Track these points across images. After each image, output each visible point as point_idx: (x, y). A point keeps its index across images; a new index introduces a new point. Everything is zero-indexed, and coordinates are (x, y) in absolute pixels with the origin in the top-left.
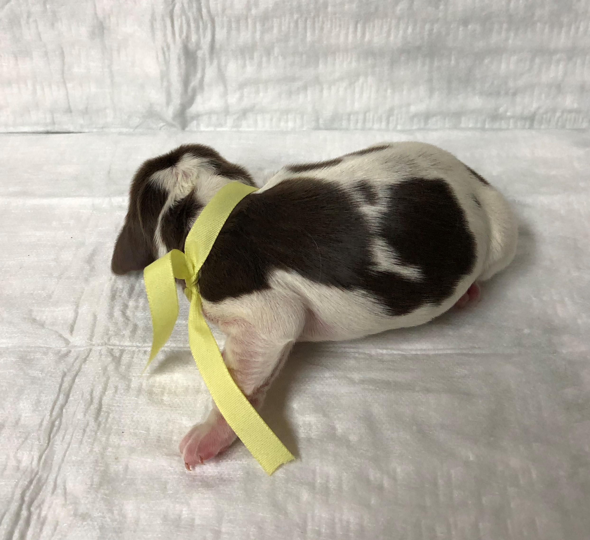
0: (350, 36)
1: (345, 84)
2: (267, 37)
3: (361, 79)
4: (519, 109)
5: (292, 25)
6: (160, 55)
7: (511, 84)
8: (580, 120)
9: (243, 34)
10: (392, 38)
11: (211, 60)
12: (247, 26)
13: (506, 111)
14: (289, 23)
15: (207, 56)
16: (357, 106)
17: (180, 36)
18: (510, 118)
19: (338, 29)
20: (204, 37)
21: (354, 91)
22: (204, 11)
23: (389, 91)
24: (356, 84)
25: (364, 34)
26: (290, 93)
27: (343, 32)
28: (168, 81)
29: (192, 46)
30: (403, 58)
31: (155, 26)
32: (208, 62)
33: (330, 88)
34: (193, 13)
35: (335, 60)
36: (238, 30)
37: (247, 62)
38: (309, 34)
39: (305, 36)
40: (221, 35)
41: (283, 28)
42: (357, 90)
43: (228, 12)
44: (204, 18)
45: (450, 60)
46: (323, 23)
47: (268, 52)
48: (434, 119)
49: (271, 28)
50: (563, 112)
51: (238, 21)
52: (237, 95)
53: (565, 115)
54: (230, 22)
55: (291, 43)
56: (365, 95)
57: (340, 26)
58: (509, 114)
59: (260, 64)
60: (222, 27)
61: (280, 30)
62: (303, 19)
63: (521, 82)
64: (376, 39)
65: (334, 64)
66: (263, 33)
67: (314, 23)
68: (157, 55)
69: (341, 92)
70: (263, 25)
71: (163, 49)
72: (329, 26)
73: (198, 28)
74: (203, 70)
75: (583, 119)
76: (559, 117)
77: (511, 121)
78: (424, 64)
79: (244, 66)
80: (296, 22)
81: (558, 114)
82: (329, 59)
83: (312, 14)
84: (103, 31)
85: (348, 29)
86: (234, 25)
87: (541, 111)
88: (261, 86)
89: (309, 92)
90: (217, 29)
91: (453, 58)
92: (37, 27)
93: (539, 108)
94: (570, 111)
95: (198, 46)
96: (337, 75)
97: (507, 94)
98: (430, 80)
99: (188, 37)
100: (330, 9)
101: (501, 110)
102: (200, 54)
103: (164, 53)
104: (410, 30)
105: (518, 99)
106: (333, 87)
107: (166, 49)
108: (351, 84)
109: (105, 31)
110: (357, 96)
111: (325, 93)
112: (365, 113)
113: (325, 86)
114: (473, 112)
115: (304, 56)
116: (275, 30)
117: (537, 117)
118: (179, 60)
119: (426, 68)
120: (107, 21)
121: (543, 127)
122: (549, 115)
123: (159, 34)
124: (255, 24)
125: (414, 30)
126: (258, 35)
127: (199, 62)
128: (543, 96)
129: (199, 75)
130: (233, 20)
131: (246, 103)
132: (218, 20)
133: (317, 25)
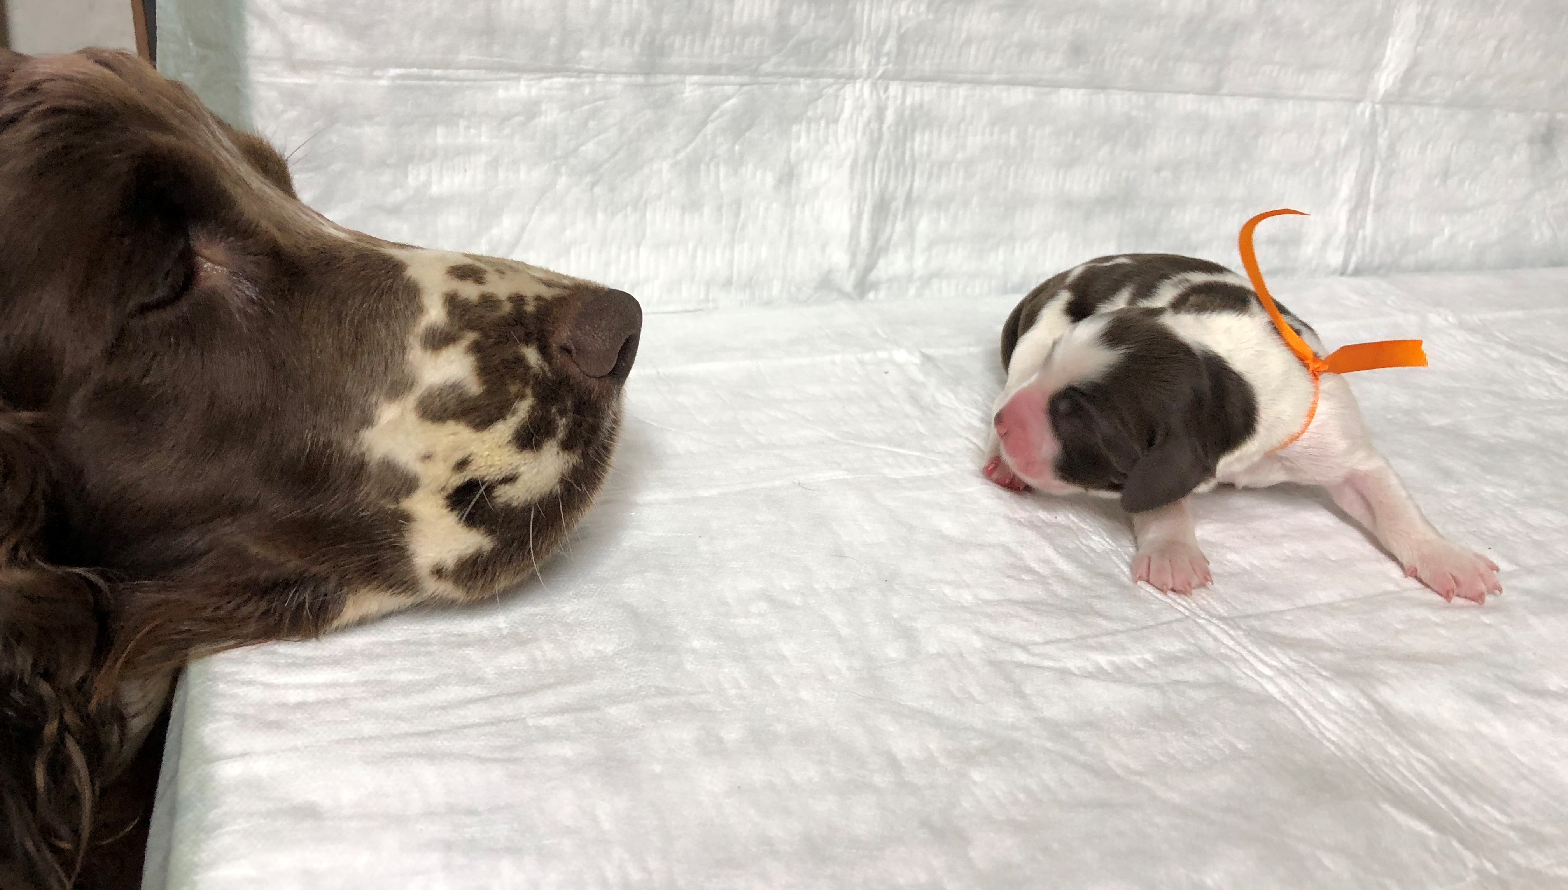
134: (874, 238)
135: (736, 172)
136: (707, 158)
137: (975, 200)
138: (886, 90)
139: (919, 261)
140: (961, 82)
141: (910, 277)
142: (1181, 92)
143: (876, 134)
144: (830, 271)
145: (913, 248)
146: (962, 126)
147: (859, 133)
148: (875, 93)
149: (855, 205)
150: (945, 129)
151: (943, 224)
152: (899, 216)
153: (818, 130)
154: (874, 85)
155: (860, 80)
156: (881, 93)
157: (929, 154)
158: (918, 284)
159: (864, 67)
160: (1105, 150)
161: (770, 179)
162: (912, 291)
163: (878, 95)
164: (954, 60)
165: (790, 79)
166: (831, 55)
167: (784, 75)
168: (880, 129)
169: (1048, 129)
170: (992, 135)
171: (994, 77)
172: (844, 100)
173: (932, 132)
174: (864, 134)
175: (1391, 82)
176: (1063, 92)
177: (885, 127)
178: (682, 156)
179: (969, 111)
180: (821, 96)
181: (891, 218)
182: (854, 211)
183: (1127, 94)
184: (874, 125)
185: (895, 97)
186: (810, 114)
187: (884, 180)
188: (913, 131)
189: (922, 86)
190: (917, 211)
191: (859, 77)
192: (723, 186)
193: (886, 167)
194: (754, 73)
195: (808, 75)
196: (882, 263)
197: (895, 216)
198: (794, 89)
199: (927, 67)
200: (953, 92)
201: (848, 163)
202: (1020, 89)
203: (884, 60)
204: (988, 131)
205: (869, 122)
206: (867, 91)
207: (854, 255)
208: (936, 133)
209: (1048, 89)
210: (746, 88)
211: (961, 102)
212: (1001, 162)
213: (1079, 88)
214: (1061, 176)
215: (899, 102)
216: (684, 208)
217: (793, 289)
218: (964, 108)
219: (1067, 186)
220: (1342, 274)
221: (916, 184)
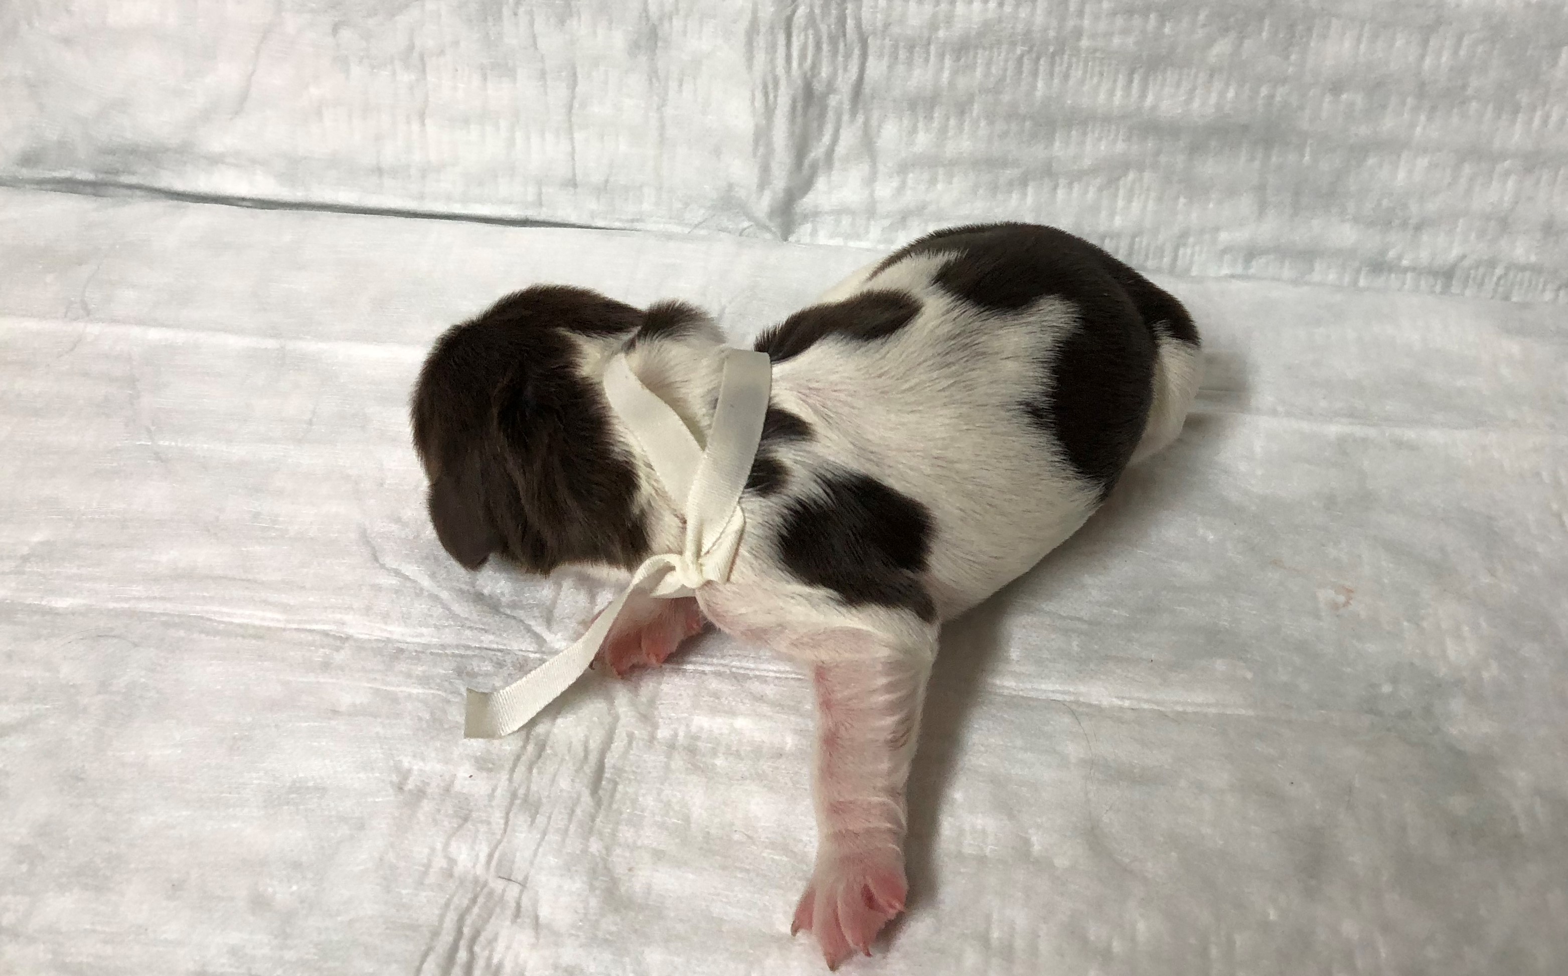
0: (1119, 93)
1: (1098, 181)
2: (962, 82)
3: (1131, 176)
4: (1424, 256)
5: (1011, 65)
6: (759, 95)
7: (1414, 208)
8: (1541, 286)
9: (917, 72)
10: (1196, 104)
11: (854, 113)
12: (927, 60)
13: (1400, 257)
14: (1006, 61)
15: (847, 106)
16: (1118, 221)
17: (800, 65)
18: (1406, 270)
19: (1095, 80)
20: (845, 69)
21: (1116, 196)
22: (850, 23)
23: (1182, 200)
24: (1121, 183)
25: (1143, 95)
26: (994, 189)
27: (1105, 87)
28: (769, 145)
29: (818, 87)
30: (1213, 143)
31: (755, 44)
32: (846, 117)
33: (1070, 185)
34: (829, 26)
35: (1085, 134)
36: (910, 63)
37: (920, 125)
38: (1040, 84)
39: (1034, 87)
40: (876, 69)
41: (994, 70)
42: (1121, 192)
43: (895, 30)
44: (848, 36)
45: (1302, 155)
46: (1070, 66)
47: (962, 109)
48: (1263, 260)
49: (972, 67)
50: (1508, 269)
51: (911, 48)
52: (895, 183)
53: (1511, 274)
54: (895, 47)
55: (1006, 98)
56: (1136, 206)
57: (1101, 74)
58: (1405, 263)
59: (943, 130)
60: (881, 56)
61: (987, 74)
62: (1034, 55)
63: (1432, 206)
64: (1165, 105)
65: (1082, 143)
66: (955, 73)
67: (1052, 64)
68: (753, 95)
69: (1091, 195)
70: (958, 59)
71: (765, 87)
72: (1080, 73)
73: (835, 52)
74: (837, 131)
75: (1545, 285)
76: (1499, 279)
77: (1409, 275)
78: (1252, 159)
79: (914, 131)
80: (1020, 60)
81: (1499, 271)
82: (1074, 133)
83: (1051, 49)
84: (656, 43)
85: (1115, 81)
86: (902, 54)
87: (1466, 263)
88: (941, 171)
89: (1030, 190)
90: (871, 61)
91: (1308, 150)
92: (532, 24)
93: (1464, 257)
94: (1523, 268)
95: (831, 88)
96: (1087, 163)
97: (1404, 224)
98: (1261, 189)
99: (815, 66)
100: (1085, 43)
101: (1392, 254)
102: (833, 101)
103: (766, 94)
104: (1231, 94)
105: (1425, 238)
106: (1076, 186)
107: (770, 86)
108: (1112, 182)
109: (660, 44)
110: (1120, 203)
111: (1061, 193)
112: (1134, 237)
113: (1062, 181)
114: (1338, 253)
115: (1028, 124)
116: (979, 72)
117: (1458, 273)
118: (793, 108)
119: (1257, 164)
120: (666, 25)
121: (1468, 293)
122: (1481, 270)
123: (761, 57)
124: (941, 56)
125: (1237, 94)
126: (946, 74)
127: (831, 115)
128: (1473, 236)
129: (826, 139)
130: (902, 44)
131: (909, 198)
132: (873, 44)
133: (1057, 69)
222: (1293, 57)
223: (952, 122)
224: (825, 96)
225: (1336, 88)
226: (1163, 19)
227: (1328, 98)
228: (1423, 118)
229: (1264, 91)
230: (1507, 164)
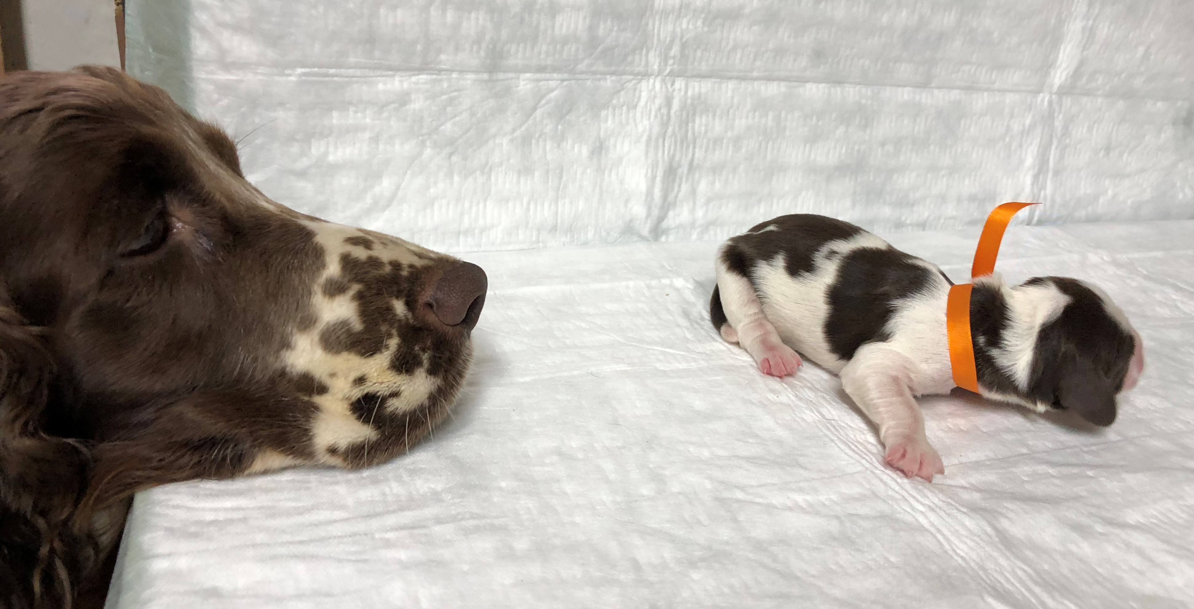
134: (665, 197)
135: (559, 146)
136: (537, 135)
137: (742, 167)
138: (673, 84)
139: (700, 213)
140: (730, 78)
141: (693, 225)
142: (900, 86)
143: (665, 118)
144: (631, 221)
145: (694, 203)
146: (731, 111)
147: (652, 117)
148: (664, 86)
149: (650, 170)
150: (718, 113)
151: (717, 185)
152: (684, 180)
153: (621, 114)
154: (663, 81)
155: (653, 77)
156: (669, 86)
157: (706, 132)
158: (699, 230)
159: (656, 67)
160: (841, 130)
161: (585, 151)
162: (694, 237)
163: (667, 87)
164: (724, 61)
165: (598, 76)
166: (630, 59)
167: (594, 73)
168: (669, 113)
169: (797, 114)
170: (754, 118)
171: (755, 74)
172: (641, 91)
173: (708, 116)
174: (656, 116)
175: (1063, 77)
176: (809, 86)
177: (672, 112)
178: (518, 133)
179: (736, 101)
180: (623, 89)
181: (678, 180)
182: (649, 175)
183: (858, 87)
184: (664, 111)
185: (680, 90)
186: (614, 102)
187: (672, 152)
188: (694, 115)
189: (700, 81)
190: (697, 176)
191: (652, 75)
192: (549, 156)
193: (673, 142)
194: (572, 72)
195: (613, 74)
196: (671, 214)
197: (681, 179)
198: (602, 83)
199: (704, 67)
200: (724, 86)
201: (644, 138)
202: (775, 83)
203: (671, 62)
204: (750, 115)
205: (660, 109)
206: (658, 85)
207: (649, 209)
208: (710, 117)
209: (797, 84)
210: (565, 83)
211: (730, 94)
212: (761, 138)
213: (821, 83)
214: (807, 149)
215: (682, 93)
216: (519, 173)
217: (604, 234)
218: (733, 98)
219: (812, 156)
220: (1029, 224)
221: (697, 155)
222: (868, 131)
223: (731, 176)
224: (677, 169)
225: (883, 144)
226: (818, 120)
227: (880, 149)
228: (914, 154)
229: (856, 148)
230: (943, 172)
